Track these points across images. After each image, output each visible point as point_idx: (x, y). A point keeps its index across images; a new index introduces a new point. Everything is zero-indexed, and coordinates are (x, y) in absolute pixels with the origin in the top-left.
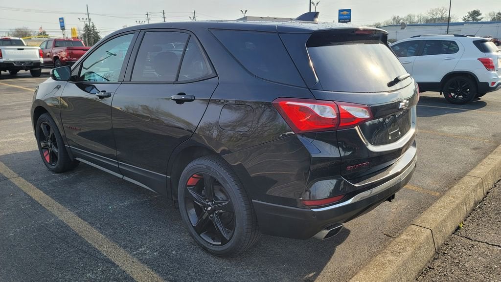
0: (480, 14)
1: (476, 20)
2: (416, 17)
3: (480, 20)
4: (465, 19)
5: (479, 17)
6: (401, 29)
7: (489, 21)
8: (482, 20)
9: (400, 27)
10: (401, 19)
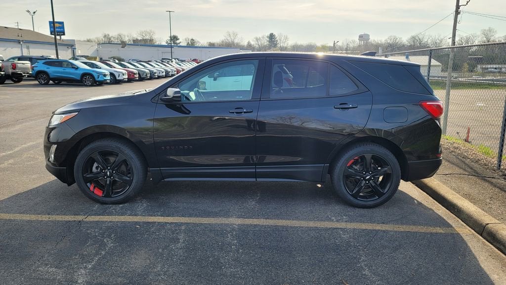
0: (178, 39)
1: (176, 43)
2: (126, 37)
3: (179, 44)
4: (167, 42)
5: (178, 42)
6: (122, 47)
7: (186, 45)
8: (180, 44)
9: (121, 46)
10: (112, 37)
